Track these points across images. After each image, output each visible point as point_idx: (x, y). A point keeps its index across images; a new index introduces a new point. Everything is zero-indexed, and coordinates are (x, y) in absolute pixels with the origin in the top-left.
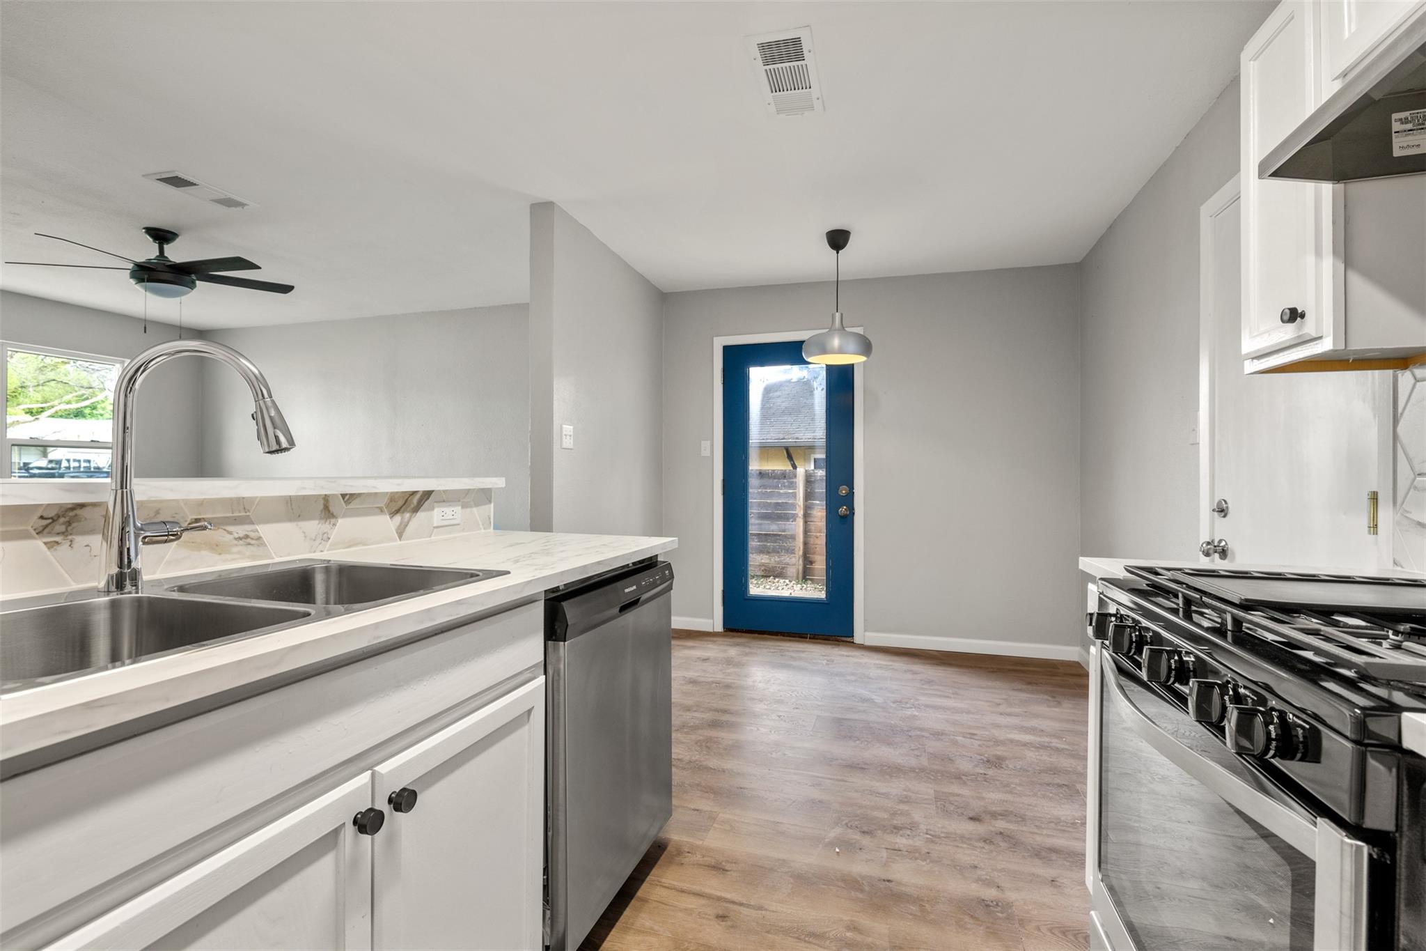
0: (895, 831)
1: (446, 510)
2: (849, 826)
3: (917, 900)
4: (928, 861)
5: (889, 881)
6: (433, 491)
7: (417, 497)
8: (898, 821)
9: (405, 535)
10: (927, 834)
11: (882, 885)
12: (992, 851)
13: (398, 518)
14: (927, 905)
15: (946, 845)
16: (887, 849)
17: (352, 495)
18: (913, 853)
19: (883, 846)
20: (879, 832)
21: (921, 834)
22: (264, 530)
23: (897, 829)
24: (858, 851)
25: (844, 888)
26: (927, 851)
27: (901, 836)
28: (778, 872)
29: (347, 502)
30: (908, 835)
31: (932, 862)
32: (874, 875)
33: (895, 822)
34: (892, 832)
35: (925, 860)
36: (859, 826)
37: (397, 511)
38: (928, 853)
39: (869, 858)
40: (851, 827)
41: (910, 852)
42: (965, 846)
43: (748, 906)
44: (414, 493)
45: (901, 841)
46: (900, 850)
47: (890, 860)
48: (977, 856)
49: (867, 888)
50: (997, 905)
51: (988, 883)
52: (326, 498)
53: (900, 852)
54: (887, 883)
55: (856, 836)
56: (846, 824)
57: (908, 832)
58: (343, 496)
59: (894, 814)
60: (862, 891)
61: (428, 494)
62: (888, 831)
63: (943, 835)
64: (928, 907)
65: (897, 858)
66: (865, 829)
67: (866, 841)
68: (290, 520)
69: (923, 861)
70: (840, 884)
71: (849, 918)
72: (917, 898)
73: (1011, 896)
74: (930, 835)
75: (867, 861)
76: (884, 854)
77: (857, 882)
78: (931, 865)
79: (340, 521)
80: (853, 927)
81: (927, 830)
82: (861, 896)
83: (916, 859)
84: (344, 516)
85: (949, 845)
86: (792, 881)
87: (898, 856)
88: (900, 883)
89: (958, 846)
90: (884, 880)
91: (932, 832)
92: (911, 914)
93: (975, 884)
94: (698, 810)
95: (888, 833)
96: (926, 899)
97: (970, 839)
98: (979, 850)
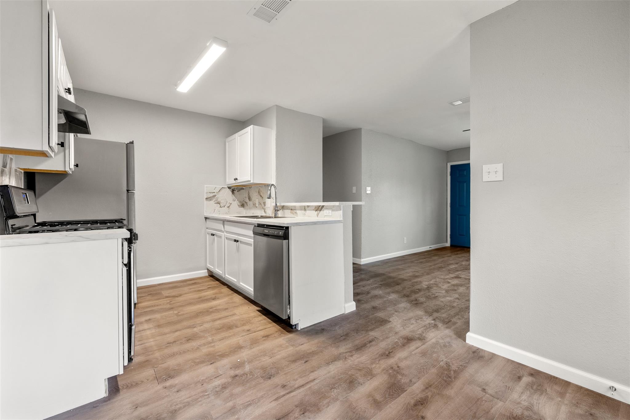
0: (224, 386)
1: (327, 211)
2: (245, 375)
3: (198, 364)
4: (201, 381)
5: (212, 364)
6: (324, 206)
7: (321, 207)
8: (227, 392)
9: (318, 216)
10: (208, 395)
11: (213, 361)
12: (171, 406)
13: (317, 212)
14: (194, 364)
15: (196, 395)
16: (221, 375)
17: (308, 206)
18: (210, 379)
19: (223, 375)
20: (230, 381)
21: (211, 393)
22: (298, 211)
23: (224, 387)
24: (231, 367)
25: (225, 353)
26: (204, 385)
27: (219, 385)
28: (249, 345)
29: (308, 207)
30: (216, 388)
31: (199, 381)
32: (218, 362)
33: (227, 391)
34: (225, 384)
35: (202, 380)
36: (241, 377)
37: (317, 210)
38: (202, 385)
39: (225, 367)
40: (244, 374)
41: (211, 380)
42: (186, 401)
43: (246, 335)
44: (320, 206)
45: (218, 382)
46: (215, 378)
47: (217, 371)
48: (178, 398)
49: (217, 357)
50: (165, 380)
51: (171, 387)
52: (305, 206)
53: (215, 377)
54: (212, 363)
55: (238, 372)
56: (247, 374)
57: (217, 389)
58: (307, 206)
59: (232, 395)
60: (218, 356)
61: (323, 206)
62: (227, 383)
63: (200, 399)
64: (193, 364)
65: (214, 374)
66: (237, 378)
67: (232, 373)
68: (300, 210)
69: (203, 379)
70: (227, 353)
71: (216, 347)
72: (198, 365)
73: (160, 387)
74: (206, 395)
75: (225, 366)
76: (221, 372)
77: (222, 357)
78: (199, 380)
79: (307, 211)
80: (214, 346)
81: (209, 397)
82: (218, 354)
83: (206, 379)
84: (308, 210)
85: (194, 395)
86: (242, 346)
87: (215, 375)
88: (207, 365)
89: (190, 397)
90: (213, 363)
91: (206, 397)
92: (197, 359)
93: (177, 383)
94: (302, 345)
95: (226, 382)
96: (195, 366)
97: (184, 406)
98: (178, 402)
